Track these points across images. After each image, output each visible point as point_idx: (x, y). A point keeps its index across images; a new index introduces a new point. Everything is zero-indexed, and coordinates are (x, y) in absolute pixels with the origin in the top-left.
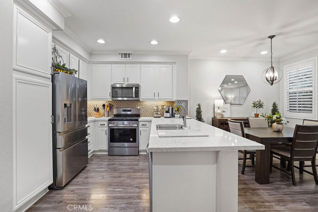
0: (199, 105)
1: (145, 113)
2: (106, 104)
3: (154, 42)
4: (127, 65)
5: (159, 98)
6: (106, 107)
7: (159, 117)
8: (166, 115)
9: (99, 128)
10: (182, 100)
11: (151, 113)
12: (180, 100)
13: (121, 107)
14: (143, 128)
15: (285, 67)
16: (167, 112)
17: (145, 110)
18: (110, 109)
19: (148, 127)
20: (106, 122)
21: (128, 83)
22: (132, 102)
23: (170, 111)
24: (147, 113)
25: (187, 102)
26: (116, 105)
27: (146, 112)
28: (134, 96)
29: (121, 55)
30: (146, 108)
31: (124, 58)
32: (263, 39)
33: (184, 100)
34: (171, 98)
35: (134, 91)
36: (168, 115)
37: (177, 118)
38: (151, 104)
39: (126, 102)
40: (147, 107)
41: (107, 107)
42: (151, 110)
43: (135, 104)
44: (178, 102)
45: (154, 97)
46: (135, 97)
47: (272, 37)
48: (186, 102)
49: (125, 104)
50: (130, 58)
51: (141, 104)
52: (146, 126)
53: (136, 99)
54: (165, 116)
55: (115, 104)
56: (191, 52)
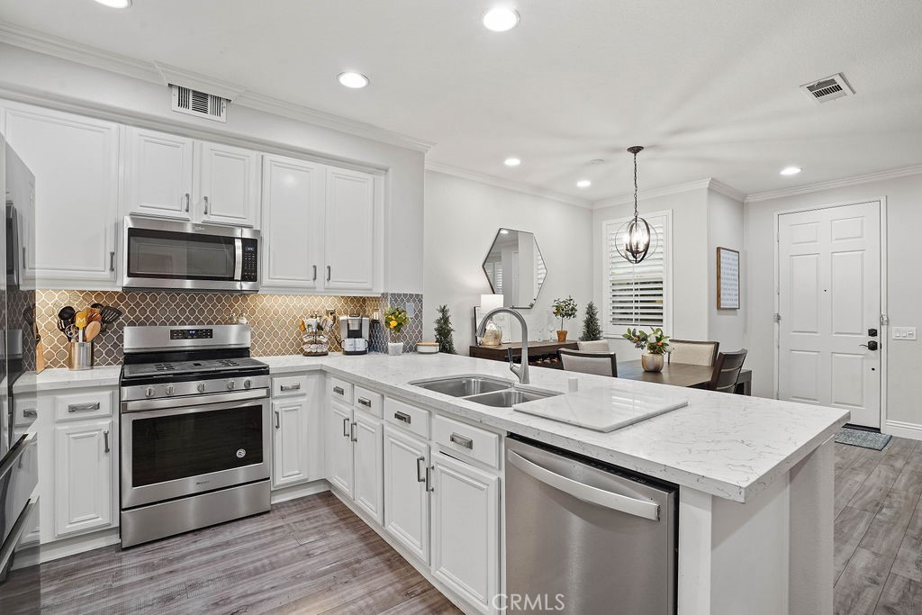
0: (443, 311)
1: (264, 341)
2: (81, 307)
3: (353, 80)
4: (205, 143)
5: (332, 284)
6: (80, 321)
7: (326, 354)
8: (348, 344)
9: (65, 427)
10: (405, 295)
11: (288, 339)
12: (399, 295)
13: (158, 318)
14: (286, 401)
15: (604, 223)
16: (354, 334)
17: (264, 330)
18: (103, 331)
19: (304, 395)
20: (108, 393)
21: (205, 218)
22: (210, 300)
23: (366, 332)
24: (272, 341)
25: (421, 301)
26: (132, 311)
27: (268, 336)
28: (238, 275)
29: (176, 92)
30: (268, 323)
31: (190, 111)
32: (617, 150)
33: (411, 295)
34: (368, 286)
35: (239, 252)
36: (361, 344)
37: (396, 353)
38: (287, 306)
39: (183, 299)
40: (272, 318)
41: (89, 320)
42: (287, 329)
43: (223, 306)
44: (396, 300)
45: (311, 283)
46: (244, 279)
47: (636, 150)
48: (418, 299)
49: (178, 306)
50: (223, 117)
51: (248, 306)
52: (299, 392)
53: (246, 286)
54: (348, 349)
55: (127, 305)
56: (434, 144)
